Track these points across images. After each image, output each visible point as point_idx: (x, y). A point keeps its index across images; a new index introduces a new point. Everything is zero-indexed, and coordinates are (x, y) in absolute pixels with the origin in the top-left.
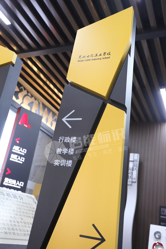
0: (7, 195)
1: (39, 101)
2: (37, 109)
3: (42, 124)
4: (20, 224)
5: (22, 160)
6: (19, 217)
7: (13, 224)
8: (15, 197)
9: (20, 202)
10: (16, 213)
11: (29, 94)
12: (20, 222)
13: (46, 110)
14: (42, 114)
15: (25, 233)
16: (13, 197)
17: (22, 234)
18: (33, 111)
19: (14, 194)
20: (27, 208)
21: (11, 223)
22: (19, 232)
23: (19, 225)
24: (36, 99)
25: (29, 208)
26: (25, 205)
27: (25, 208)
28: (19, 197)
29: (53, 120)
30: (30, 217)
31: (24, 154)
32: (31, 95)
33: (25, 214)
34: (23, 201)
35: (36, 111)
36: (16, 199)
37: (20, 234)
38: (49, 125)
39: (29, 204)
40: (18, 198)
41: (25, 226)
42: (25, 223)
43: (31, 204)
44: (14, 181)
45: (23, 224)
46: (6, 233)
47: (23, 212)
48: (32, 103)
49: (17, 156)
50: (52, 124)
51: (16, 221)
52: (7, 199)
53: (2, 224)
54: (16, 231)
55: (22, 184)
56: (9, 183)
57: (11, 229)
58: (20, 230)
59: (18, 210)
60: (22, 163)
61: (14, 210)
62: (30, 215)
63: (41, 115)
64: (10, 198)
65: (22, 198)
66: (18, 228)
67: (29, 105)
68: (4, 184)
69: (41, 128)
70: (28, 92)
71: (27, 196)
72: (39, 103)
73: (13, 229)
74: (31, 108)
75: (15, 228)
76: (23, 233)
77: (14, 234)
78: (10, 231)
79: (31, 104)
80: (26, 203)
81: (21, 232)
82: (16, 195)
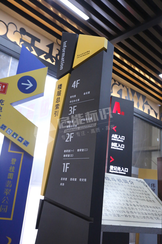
0: (118, 181)
1: (127, 88)
2: (127, 96)
3: (134, 109)
4: (137, 207)
5: (122, 147)
6: (134, 200)
7: (131, 208)
8: (126, 182)
9: (132, 186)
10: (131, 197)
11: (117, 82)
12: (136, 206)
13: (135, 95)
14: (133, 99)
15: (144, 215)
16: (124, 182)
17: (141, 217)
18: (123, 97)
19: (123, 179)
20: (139, 192)
21: (129, 206)
22: (137, 214)
23: (135, 208)
24: (123, 86)
25: (142, 192)
26: (137, 189)
27: (138, 192)
28: (130, 181)
29: (144, 104)
30: (144, 200)
31: (123, 141)
32: (119, 83)
33: (139, 198)
34: (134, 185)
35: (126, 97)
36: (127, 184)
37: (139, 217)
38: (141, 109)
39: (141, 188)
40: (128, 182)
41: (142, 209)
42: (141, 206)
43: (142, 188)
44: (119, 168)
45: (140, 207)
46: (126, 216)
47: (137, 196)
48: (121, 90)
49: (117, 144)
50: (144, 108)
51: (132, 205)
52: (119, 184)
53: (121, 208)
54: (135, 214)
55: (126, 170)
56: (115, 171)
57: (130, 212)
58: (139, 213)
59: (131, 194)
60: (122, 149)
61: (127, 194)
62: (144, 198)
63: (131, 100)
64: (121, 183)
65: (132, 182)
66: (136, 211)
67: (118, 93)
68: (110, 171)
69: (135, 114)
70: (115, 81)
71: (137, 180)
72: (127, 89)
73: (131, 212)
74: (121, 95)
75: (133, 211)
76: (142, 215)
77: (134, 216)
78: (129, 214)
79: (120, 92)
80: (137, 187)
81: (140, 215)
82: (126, 179)
